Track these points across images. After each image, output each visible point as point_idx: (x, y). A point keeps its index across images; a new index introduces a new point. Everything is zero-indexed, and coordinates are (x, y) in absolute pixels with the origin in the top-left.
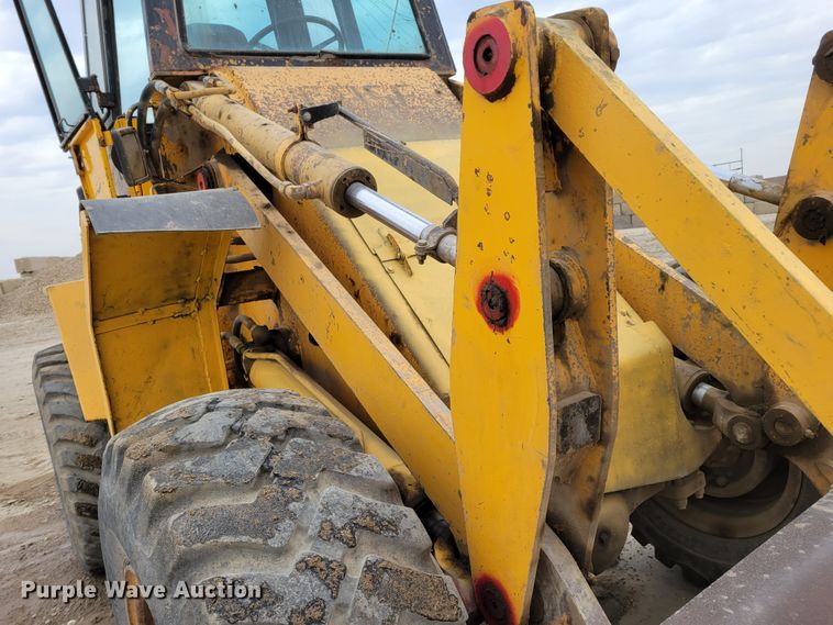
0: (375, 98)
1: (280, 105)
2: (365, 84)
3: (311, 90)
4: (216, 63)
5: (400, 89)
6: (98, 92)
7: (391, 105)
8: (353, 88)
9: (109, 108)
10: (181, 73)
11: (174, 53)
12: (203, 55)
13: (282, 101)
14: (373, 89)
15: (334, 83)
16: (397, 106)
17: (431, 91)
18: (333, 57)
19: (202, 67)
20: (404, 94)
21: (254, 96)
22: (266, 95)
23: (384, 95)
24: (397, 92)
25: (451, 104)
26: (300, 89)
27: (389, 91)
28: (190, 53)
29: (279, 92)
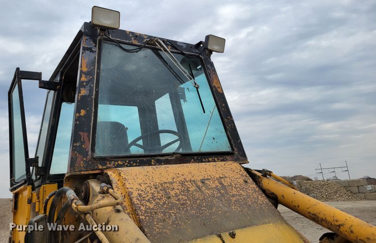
0: (209, 189)
1: (149, 201)
2: (201, 178)
3: (168, 185)
4: (110, 164)
5: (223, 180)
6: (37, 167)
7: (219, 195)
8: (194, 181)
9: (41, 176)
10: (86, 173)
11: (85, 159)
12: (103, 160)
13: (150, 196)
14: (206, 182)
15: (182, 178)
16: (223, 195)
17: (241, 181)
18: (180, 156)
19: (100, 167)
20: (226, 184)
21: (132, 193)
22: (140, 192)
23: (214, 186)
24: (221, 183)
25: (255, 191)
26: (161, 185)
27: (216, 182)
28: (95, 159)
29: (148, 189)
